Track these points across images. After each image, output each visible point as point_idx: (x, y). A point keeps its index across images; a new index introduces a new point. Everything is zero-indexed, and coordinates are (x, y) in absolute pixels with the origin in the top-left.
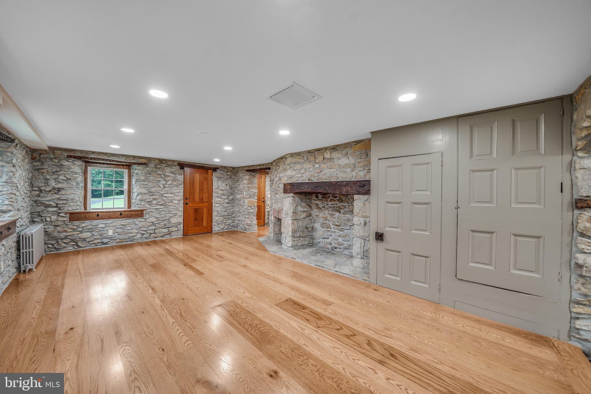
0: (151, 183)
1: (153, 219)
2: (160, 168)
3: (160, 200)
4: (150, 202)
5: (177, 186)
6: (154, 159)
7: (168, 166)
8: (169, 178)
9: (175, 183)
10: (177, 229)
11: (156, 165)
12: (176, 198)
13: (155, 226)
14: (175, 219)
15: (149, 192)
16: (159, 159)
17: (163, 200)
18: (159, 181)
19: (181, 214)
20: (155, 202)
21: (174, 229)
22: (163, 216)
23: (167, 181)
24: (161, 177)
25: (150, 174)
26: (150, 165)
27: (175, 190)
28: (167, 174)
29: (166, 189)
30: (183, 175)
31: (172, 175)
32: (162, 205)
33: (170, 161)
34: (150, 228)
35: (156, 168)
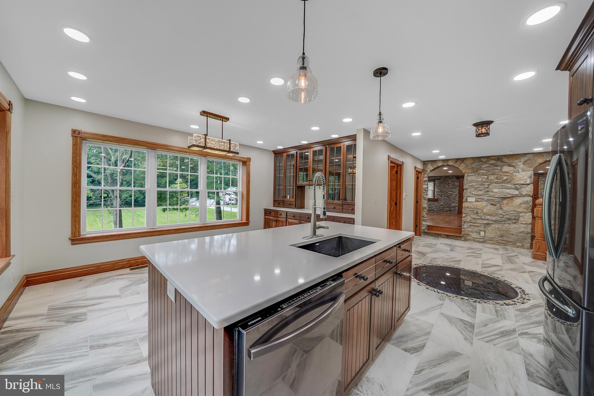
0: (442, 187)
1: (442, 203)
2: (446, 180)
3: (446, 195)
4: (441, 196)
5: (455, 188)
6: (443, 176)
7: (450, 178)
8: (450, 184)
9: (454, 187)
10: (454, 209)
11: (444, 179)
12: (454, 194)
13: (443, 206)
14: (453, 204)
15: (441, 191)
16: (445, 176)
17: (447, 195)
18: (445, 186)
19: (457, 202)
20: (443, 195)
21: (452, 209)
22: (447, 202)
23: (449, 186)
24: (447, 184)
25: (441, 183)
26: (441, 179)
27: (454, 190)
28: (449, 182)
29: (449, 190)
30: (458, 183)
31: (452, 183)
32: (447, 197)
33: (451, 176)
34: (441, 207)
35: (444, 180)
